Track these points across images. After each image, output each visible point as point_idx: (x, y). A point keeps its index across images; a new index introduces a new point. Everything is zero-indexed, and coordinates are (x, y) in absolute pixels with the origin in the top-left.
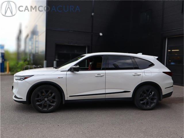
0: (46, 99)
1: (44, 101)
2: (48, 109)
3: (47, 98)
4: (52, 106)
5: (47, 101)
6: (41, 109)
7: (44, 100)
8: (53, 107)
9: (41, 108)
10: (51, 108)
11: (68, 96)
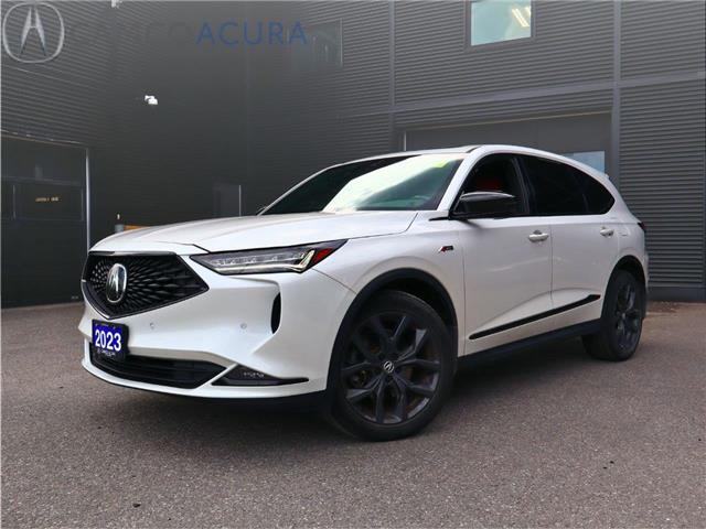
0: (389, 366)
1: (380, 377)
2: (405, 418)
3: (393, 358)
4: (421, 396)
5: (396, 377)
6: (374, 420)
7: (379, 370)
8: (426, 401)
9: (373, 415)
10: (420, 407)
11: (467, 337)
